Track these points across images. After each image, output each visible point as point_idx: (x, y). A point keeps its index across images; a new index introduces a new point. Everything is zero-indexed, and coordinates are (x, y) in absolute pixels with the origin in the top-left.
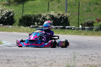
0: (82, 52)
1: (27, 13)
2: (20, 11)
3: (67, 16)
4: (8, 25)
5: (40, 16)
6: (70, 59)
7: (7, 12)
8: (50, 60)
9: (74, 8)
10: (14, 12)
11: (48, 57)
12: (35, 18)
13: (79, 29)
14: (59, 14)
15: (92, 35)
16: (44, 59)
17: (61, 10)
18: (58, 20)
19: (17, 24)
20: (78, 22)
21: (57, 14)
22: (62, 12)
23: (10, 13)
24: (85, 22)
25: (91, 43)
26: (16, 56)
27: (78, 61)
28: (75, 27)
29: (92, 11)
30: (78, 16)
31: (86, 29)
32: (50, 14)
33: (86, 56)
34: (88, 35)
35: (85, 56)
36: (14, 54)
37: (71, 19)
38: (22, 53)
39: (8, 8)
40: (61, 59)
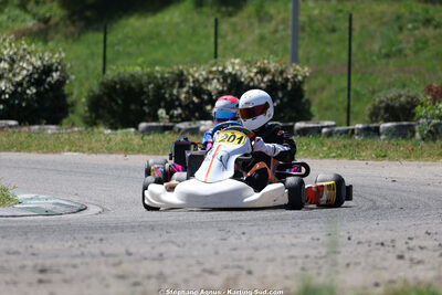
0: (366, 232)
1: (122, 70)
2: (90, 63)
3: (300, 78)
4: (39, 124)
5: (181, 79)
6: (316, 257)
7: (34, 67)
8: (226, 267)
9: (328, 44)
10: (65, 65)
11: (217, 253)
12: (159, 88)
13: (353, 130)
14: (265, 69)
15: (407, 157)
16: (199, 263)
17: (275, 53)
19: (81, 116)
20: (346, 104)
21: (255, 70)
22: (276, 59)
23: (48, 70)
24: (377, 99)
25: (404, 191)
26: (79, 252)
27: (348, 265)
28: (335, 126)
29: (406, 56)
30: (346, 78)
31: (381, 131)
32: (222, 72)
33: (382, 244)
34: (391, 159)
35: (379, 246)
36: (70, 243)
37: (315, 92)
38: (101, 240)
39: (40, 49)
40: (272, 260)
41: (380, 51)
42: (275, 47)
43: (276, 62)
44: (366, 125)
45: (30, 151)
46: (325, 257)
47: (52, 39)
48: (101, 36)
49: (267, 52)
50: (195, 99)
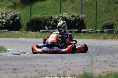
0: (101, 58)
1: (35, 16)
2: (27, 14)
3: (83, 18)
4: (13, 31)
5: (51, 18)
6: (87, 65)
7: (12, 16)
8: (64, 68)
9: (90, 9)
10: (20, 15)
11: (61, 64)
12: (45, 21)
13: (97, 32)
14: (74, 15)
15: (112, 39)
16: (56, 67)
17: (76, 11)
18: (72, 22)
19: (25, 28)
20: (95, 25)
21: (71, 16)
22: (77, 13)
23: (16, 16)
25: (111, 48)
26: (24, 64)
27: (96, 67)
28: (92, 30)
29: (111, 12)
30: (95, 18)
31: (105, 31)
32: (62, 17)
33: (105, 62)
34: (107, 39)
35: (104, 62)
36: (22, 62)
37: (87, 21)
38: (30, 61)
39: (14, 11)
40: (76, 66)
41: (104, 10)
42: (76, 10)
43: (76, 14)
44: (101, 30)
45: (11, 38)
46: (90, 65)
47: (17, 8)
48: (30, 7)
49: (74, 11)
50: (55, 24)
